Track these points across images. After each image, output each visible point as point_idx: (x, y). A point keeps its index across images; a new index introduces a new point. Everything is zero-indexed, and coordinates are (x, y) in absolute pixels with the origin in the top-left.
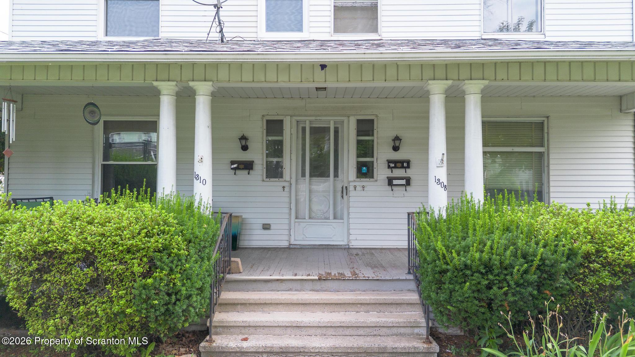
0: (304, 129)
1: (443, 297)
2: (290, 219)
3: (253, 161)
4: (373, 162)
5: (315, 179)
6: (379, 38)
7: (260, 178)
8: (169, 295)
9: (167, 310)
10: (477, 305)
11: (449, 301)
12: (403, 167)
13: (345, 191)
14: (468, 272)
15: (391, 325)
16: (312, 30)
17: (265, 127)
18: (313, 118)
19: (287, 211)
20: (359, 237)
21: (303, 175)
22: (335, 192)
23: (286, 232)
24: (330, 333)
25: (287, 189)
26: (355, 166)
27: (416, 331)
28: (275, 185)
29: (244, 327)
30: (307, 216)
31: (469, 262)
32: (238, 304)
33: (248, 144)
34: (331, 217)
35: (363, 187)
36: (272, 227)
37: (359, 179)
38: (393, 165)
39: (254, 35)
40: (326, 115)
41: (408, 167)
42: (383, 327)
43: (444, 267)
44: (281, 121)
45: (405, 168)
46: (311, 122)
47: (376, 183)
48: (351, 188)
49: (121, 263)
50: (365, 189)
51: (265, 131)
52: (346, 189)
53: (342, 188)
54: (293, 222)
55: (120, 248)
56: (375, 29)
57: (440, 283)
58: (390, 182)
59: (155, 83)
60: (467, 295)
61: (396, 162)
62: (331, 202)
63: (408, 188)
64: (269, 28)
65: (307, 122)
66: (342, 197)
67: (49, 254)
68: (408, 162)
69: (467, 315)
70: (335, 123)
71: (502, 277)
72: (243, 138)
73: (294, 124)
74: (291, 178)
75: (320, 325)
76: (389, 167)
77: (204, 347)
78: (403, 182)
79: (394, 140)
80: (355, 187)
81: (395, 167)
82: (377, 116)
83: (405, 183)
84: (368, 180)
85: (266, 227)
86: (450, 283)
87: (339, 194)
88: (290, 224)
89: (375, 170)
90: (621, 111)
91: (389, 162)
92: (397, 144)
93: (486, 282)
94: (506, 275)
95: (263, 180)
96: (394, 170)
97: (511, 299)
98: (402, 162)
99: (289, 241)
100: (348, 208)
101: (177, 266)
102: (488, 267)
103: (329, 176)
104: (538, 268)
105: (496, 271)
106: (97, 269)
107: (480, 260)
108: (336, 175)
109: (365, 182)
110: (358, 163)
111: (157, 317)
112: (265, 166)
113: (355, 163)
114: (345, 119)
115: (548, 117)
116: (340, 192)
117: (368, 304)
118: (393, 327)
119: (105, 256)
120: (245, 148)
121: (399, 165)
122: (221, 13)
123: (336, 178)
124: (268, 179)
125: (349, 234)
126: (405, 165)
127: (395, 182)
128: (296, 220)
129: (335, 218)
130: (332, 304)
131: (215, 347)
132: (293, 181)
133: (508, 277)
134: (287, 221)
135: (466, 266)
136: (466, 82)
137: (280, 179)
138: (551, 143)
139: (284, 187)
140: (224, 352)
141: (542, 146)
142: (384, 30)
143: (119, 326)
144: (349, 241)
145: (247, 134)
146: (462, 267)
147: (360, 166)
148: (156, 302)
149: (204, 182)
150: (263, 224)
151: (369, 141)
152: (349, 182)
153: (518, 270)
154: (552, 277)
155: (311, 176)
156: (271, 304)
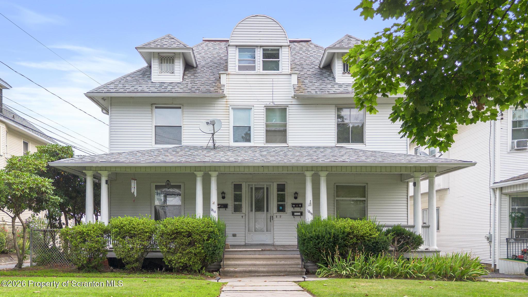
0: (252, 188)
1: (305, 248)
2: (245, 231)
3: (228, 204)
4: (285, 204)
5: (257, 213)
6: (287, 146)
7: (231, 212)
8: (214, 247)
9: (213, 253)
10: (315, 250)
11: (307, 249)
12: (299, 207)
13: (271, 218)
14: (312, 239)
15: (289, 264)
16: (255, 142)
17: (233, 188)
18: (256, 183)
19: (244, 228)
20: (279, 240)
21: (252, 211)
22: (267, 219)
23: (244, 238)
24: (267, 267)
25: (244, 217)
26: (277, 206)
27: (299, 266)
28: (238, 215)
29: (234, 265)
30: (254, 231)
31: (312, 235)
32: (231, 258)
33: (225, 196)
34: (265, 230)
35: (280, 216)
36: (237, 235)
37: (278, 213)
38: (294, 206)
39: (228, 144)
40: (263, 182)
41: (301, 207)
42: (286, 265)
43: (305, 238)
44: (241, 185)
45: (300, 207)
46: (255, 185)
47: (286, 214)
48: (275, 217)
49: (200, 236)
50: (281, 217)
51: (233, 189)
52: (272, 217)
53: (270, 217)
54: (247, 233)
55: (200, 231)
56: (285, 141)
57: (304, 244)
58: (293, 213)
59: (195, 172)
60: (312, 246)
61: (296, 204)
62: (265, 224)
63: (302, 217)
64: (235, 141)
65: (253, 185)
66: (270, 221)
67: (177, 233)
68: (301, 204)
69: (313, 255)
70: (267, 185)
71: (322, 240)
72: (223, 193)
73: (247, 186)
74: (246, 212)
75: (263, 264)
76: (292, 207)
77: (222, 270)
78: (299, 214)
79: (295, 194)
80: (277, 216)
81: (295, 207)
82: (286, 182)
83: (300, 214)
84: (283, 213)
85: (234, 235)
86: (307, 243)
87: (269, 220)
88: (245, 234)
89: (286, 208)
90: (401, 181)
91: (293, 204)
92: (296, 196)
93: (317, 242)
94: (324, 239)
95: (232, 213)
96: (295, 208)
97: (325, 247)
98: (299, 204)
99: (245, 242)
100: (273, 226)
101: (217, 238)
102: (318, 237)
103: (264, 211)
104: (334, 237)
105: (320, 238)
106: (192, 238)
107: (315, 235)
108: (267, 211)
109: (281, 214)
110: (278, 205)
111: (210, 254)
112: (233, 206)
113: (276, 205)
114: (271, 183)
115: (367, 184)
116: (269, 219)
117: (281, 258)
118: (290, 265)
119: (195, 234)
120: (224, 198)
121: (297, 206)
122: (214, 136)
123: (268, 212)
124: (235, 213)
125: (274, 239)
126: (300, 206)
127: (295, 214)
128: (248, 232)
129: (267, 231)
130: (267, 258)
131: (225, 270)
132: (247, 214)
133: (324, 240)
134: (244, 233)
135: (311, 237)
136: (320, 172)
137: (241, 213)
138: (368, 196)
139: (242, 216)
140: (229, 272)
141: (365, 197)
142: (289, 142)
143: (197, 258)
144: (274, 242)
145: (225, 191)
146: (310, 237)
147: (279, 206)
148: (210, 249)
149: (215, 212)
150: (233, 234)
151: (282, 194)
152: (274, 214)
153: (327, 237)
154: (338, 240)
155: (255, 211)
156: (243, 258)
